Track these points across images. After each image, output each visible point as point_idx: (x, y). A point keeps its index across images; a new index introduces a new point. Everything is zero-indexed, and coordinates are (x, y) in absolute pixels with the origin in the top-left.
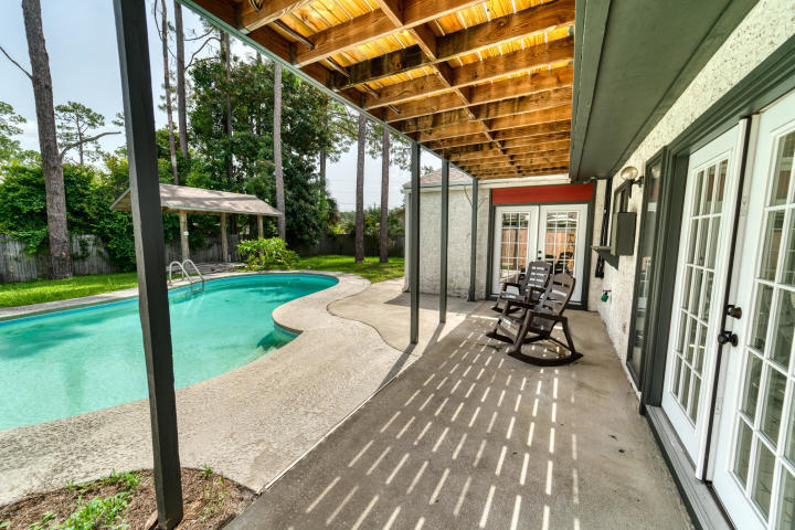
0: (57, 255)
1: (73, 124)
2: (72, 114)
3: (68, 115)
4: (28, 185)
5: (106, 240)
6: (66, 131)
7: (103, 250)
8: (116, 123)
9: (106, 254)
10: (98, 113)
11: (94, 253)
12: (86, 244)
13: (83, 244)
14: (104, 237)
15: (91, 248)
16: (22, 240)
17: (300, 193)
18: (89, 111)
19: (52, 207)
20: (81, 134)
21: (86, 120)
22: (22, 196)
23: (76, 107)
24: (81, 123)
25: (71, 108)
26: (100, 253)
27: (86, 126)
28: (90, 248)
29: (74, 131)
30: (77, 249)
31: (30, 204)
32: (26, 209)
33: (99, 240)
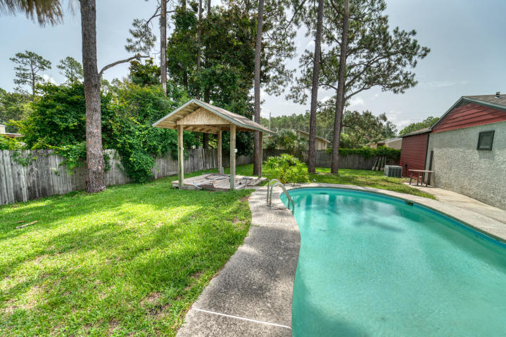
1: (28, 67)
2: (28, 60)
3: (25, 60)
4: (62, 103)
5: (124, 153)
6: (22, 72)
7: (120, 163)
8: (59, 67)
9: (123, 166)
10: (48, 60)
11: (114, 166)
12: (109, 158)
13: (106, 158)
14: (122, 151)
15: (112, 162)
16: (61, 154)
18: (41, 58)
19: (91, 123)
20: (33, 74)
21: (37, 64)
22: (59, 112)
23: (31, 55)
24: (34, 67)
25: (28, 55)
26: (118, 166)
27: (37, 68)
29: (28, 72)
31: (66, 120)
32: (63, 125)
33: (118, 154)
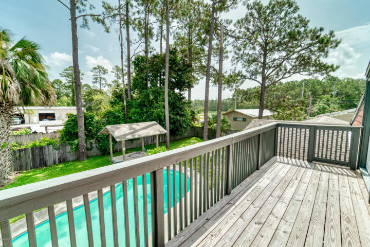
0: (81, 151)
1: (98, 74)
5: (99, 142)
7: (98, 145)
8: (112, 72)
9: (99, 147)
10: (106, 69)
11: (95, 147)
13: (91, 144)
14: (98, 141)
16: (71, 145)
17: (178, 112)
18: (103, 68)
20: (100, 77)
21: (102, 72)
23: (99, 67)
24: (100, 73)
26: (97, 147)
27: (102, 74)
28: (93, 145)
30: (89, 146)
33: (97, 142)
